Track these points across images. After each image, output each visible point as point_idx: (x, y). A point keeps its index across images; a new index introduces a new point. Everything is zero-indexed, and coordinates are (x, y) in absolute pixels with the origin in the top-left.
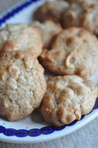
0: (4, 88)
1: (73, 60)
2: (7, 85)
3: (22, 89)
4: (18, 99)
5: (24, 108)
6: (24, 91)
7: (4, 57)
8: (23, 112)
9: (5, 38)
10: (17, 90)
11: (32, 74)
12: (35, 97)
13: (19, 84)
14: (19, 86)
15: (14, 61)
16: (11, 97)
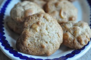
0: (40, 36)
1: (65, 13)
2: (41, 34)
3: (51, 34)
4: (51, 40)
5: (56, 45)
6: (53, 34)
7: (30, 19)
8: (56, 48)
9: (23, 10)
10: (48, 35)
11: (53, 24)
12: (60, 37)
13: (48, 31)
14: (49, 33)
15: (39, 19)
16: (46, 40)
